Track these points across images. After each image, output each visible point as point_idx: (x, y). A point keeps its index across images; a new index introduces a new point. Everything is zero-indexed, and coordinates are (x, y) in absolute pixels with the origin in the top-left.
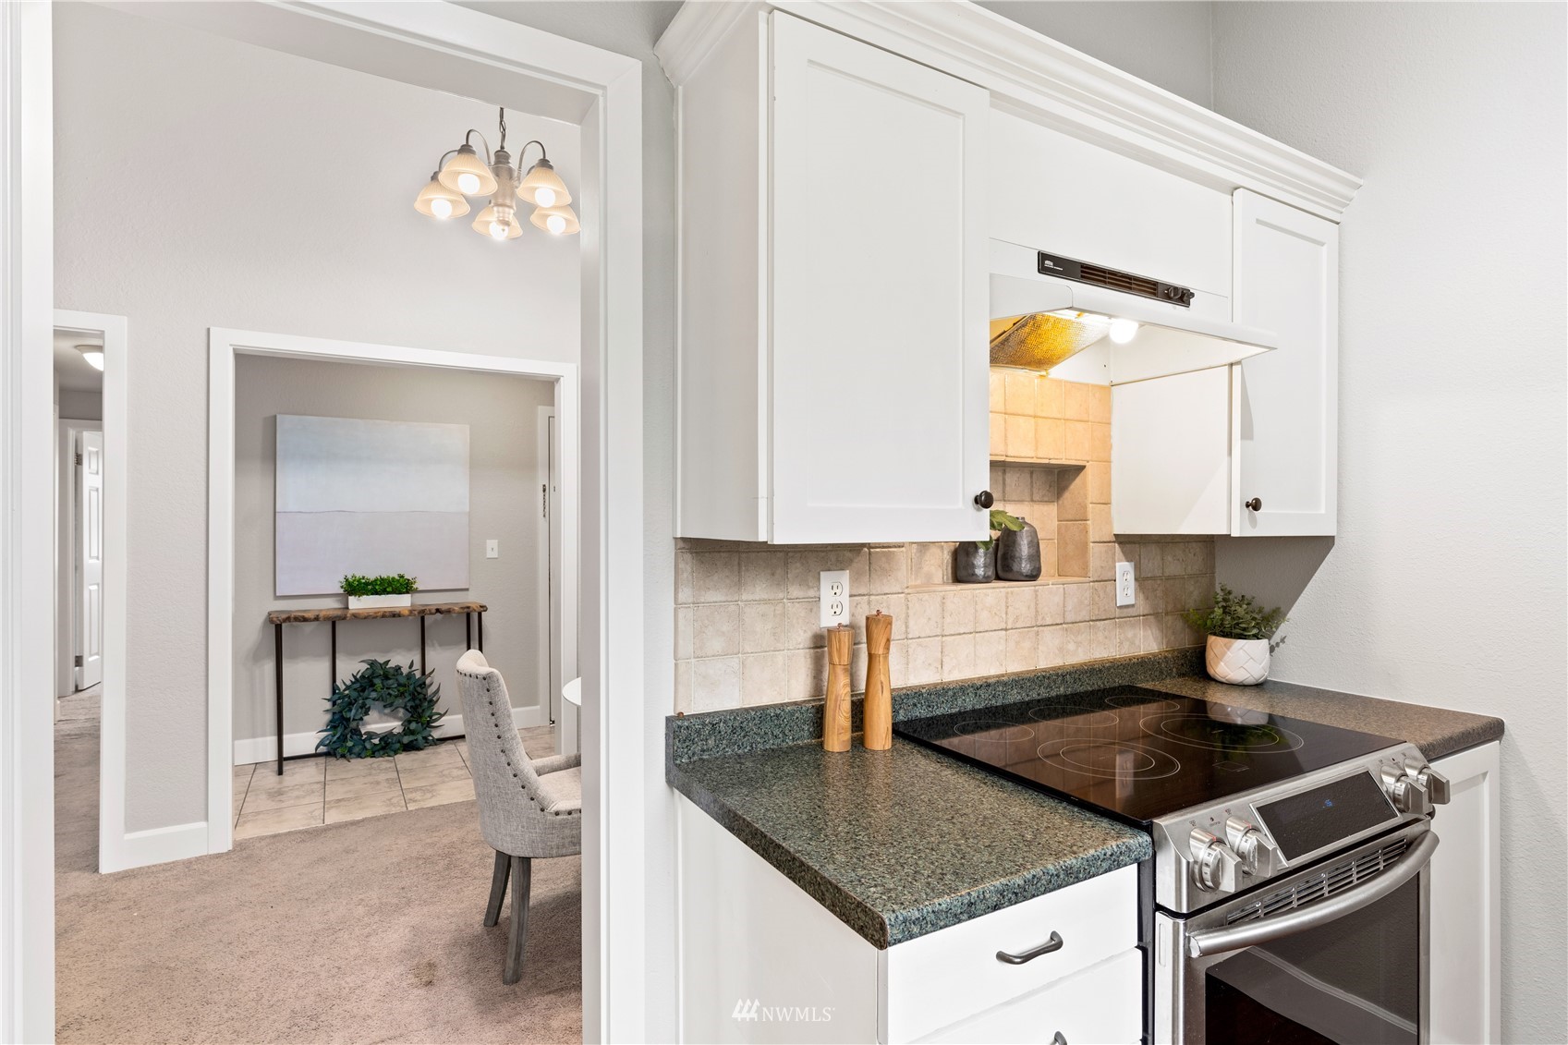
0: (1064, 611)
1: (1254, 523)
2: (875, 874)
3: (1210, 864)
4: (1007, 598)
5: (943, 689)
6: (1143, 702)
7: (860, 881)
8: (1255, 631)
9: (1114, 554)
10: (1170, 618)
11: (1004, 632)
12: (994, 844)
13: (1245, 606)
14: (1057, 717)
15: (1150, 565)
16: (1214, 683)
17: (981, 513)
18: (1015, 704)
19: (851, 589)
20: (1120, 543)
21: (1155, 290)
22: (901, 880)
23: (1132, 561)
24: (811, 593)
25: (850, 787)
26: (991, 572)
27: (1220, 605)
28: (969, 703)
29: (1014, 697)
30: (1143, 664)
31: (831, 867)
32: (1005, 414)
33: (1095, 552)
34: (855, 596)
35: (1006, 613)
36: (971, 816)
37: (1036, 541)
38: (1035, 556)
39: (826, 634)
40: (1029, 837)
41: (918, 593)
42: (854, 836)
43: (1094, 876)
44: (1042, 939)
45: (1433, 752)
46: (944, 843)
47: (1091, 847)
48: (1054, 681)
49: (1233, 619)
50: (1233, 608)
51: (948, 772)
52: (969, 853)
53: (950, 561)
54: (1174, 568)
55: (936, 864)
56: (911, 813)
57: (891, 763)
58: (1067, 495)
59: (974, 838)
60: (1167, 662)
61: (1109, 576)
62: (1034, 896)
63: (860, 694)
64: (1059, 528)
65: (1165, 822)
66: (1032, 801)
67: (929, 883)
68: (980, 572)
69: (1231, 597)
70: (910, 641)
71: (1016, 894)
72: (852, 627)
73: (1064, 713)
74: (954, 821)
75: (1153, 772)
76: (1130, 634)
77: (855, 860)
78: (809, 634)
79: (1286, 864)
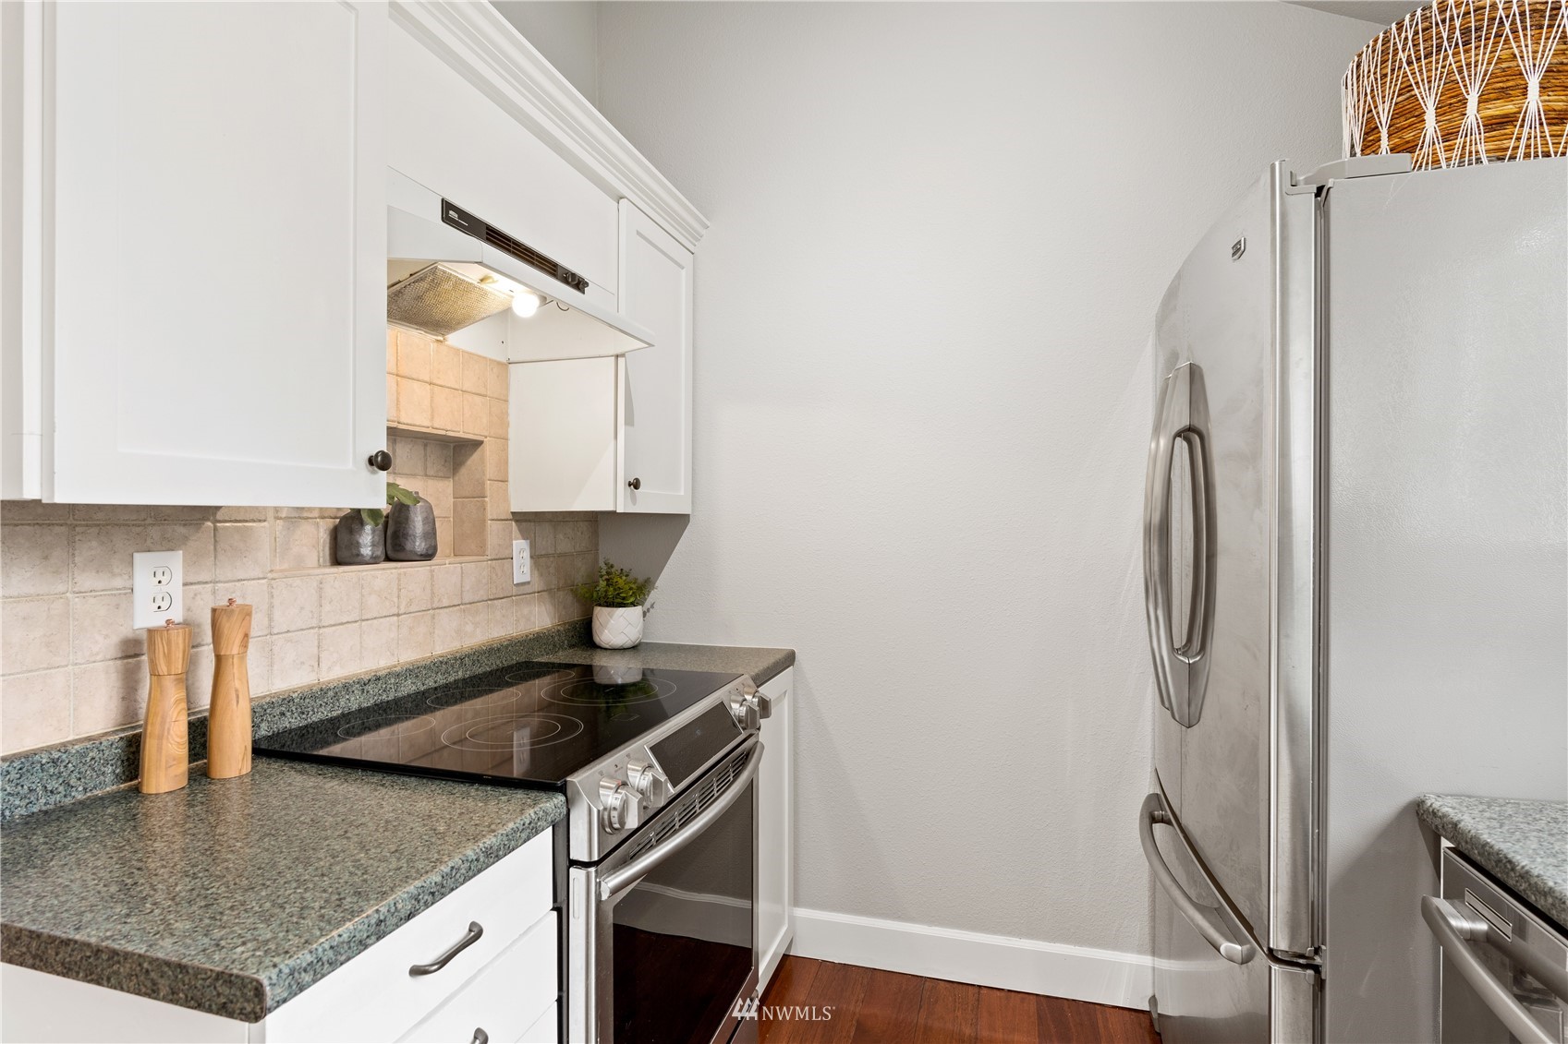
0: (462, 591)
1: (634, 500)
2: (242, 929)
3: (618, 807)
4: (399, 581)
5: (321, 690)
6: (538, 675)
7: (218, 945)
8: (632, 600)
9: (511, 532)
10: (561, 593)
11: (395, 618)
12: (402, 847)
13: (624, 578)
14: (455, 703)
15: (544, 543)
16: (599, 650)
17: (375, 476)
18: (409, 695)
19: (185, 573)
20: (517, 521)
21: (555, 271)
22: (282, 924)
23: (528, 539)
24: (119, 582)
25: (190, 832)
26: (380, 552)
27: (604, 578)
28: (355, 702)
29: (409, 687)
30: (538, 640)
31: (167, 943)
32: (397, 375)
33: (494, 532)
34: (192, 584)
35: (399, 597)
36: (370, 824)
37: (431, 517)
38: (431, 534)
39: (144, 636)
40: (441, 829)
41: (286, 577)
42: (203, 892)
43: (513, 850)
44: (461, 933)
45: (760, 679)
46: (338, 863)
47: (510, 820)
48: (452, 666)
49: (615, 590)
50: (615, 580)
51: (335, 783)
52: (372, 865)
53: (328, 541)
54: (565, 546)
55: (330, 890)
56: (289, 842)
57: (251, 789)
58: (463, 471)
59: (376, 847)
60: (559, 635)
61: (506, 554)
62: (452, 890)
63: (200, 712)
64: (455, 504)
65: (576, 779)
66: (440, 792)
67: (323, 916)
68: (366, 551)
69: (613, 570)
70: (275, 637)
71: (433, 894)
72: (189, 625)
73: (463, 698)
74: (349, 835)
75: (560, 735)
76: (526, 611)
77: (207, 921)
78: (115, 639)
79: (673, 791)
